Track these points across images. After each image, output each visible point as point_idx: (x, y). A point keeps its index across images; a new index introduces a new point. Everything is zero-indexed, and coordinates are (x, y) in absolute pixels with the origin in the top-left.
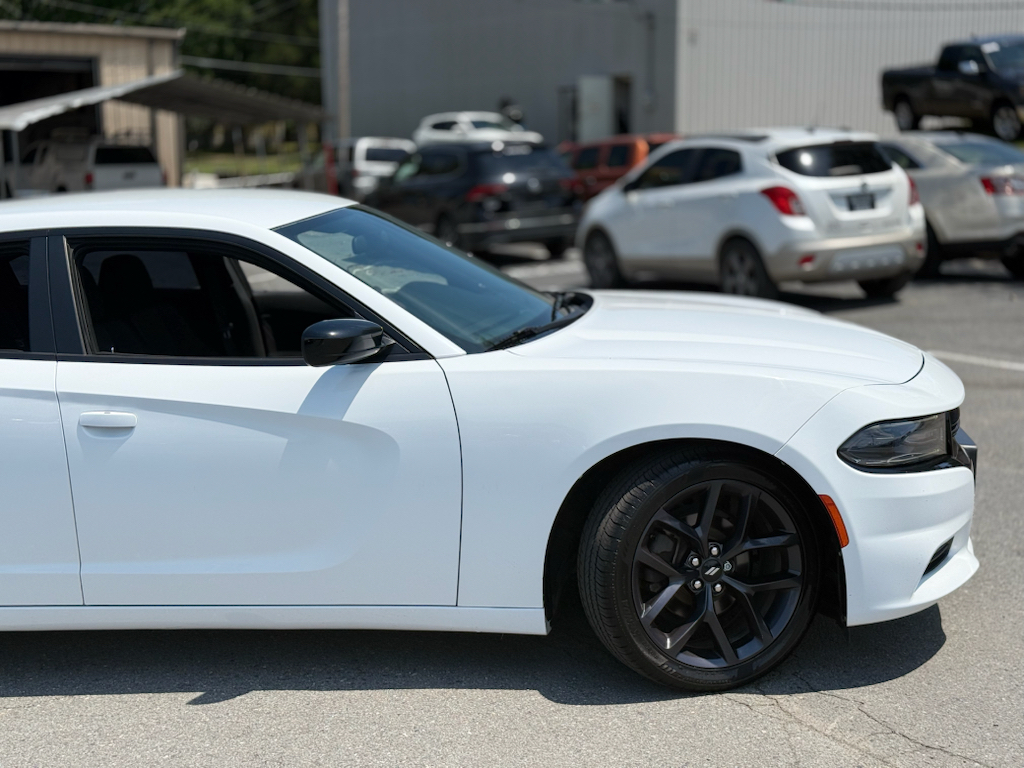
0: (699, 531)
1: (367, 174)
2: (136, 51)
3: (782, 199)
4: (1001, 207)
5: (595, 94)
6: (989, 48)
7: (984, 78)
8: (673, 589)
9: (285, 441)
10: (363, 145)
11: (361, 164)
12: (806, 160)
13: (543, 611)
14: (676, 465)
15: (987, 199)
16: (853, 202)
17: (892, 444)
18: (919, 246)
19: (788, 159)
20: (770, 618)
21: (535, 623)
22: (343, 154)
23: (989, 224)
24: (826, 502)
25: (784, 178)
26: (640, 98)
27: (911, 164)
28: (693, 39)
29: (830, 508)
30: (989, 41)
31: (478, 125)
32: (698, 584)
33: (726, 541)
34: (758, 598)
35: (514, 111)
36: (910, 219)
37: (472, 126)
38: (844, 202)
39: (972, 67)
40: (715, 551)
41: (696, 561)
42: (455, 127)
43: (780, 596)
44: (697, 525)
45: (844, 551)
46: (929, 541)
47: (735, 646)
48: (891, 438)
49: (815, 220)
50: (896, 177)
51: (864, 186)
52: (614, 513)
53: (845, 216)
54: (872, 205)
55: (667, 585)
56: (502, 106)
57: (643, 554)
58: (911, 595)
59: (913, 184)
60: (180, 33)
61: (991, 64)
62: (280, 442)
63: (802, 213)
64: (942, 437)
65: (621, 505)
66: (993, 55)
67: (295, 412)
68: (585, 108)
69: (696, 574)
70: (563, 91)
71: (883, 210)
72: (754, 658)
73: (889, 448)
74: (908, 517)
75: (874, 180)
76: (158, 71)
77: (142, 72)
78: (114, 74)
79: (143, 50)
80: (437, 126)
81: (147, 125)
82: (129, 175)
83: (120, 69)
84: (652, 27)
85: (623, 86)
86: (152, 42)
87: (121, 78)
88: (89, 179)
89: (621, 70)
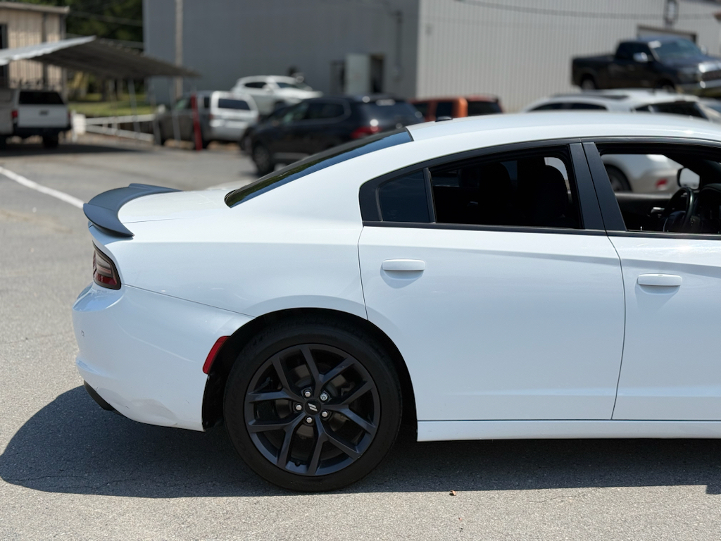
1: (219, 118)
2: (35, 21)
5: (357, 67)
6: (654, 45)
7: (652, 65)
10: (216, 96)
11: (215, 110)
22: (200, 102)
26: (390, 71)
28: (429, 31)
30: (653, 40)
31: (281, 85)
35: (299, 77)
37: (277, 86)
39: (643, 57)
42: (265, 86)
60: (66, 10)
61: (656, 56)
66: (657, 49)
68: (350, 76)
70: (334, 64)
76: (49, 37)
77: (38, 37)
78: (17, 38)
79: (39, 20)
80: (249, 85)
81: (40, 75)
82: (44, 113)
83: (22, 35)
84: (400, 21)
85: (377, 63)
86: (45, 15)
87: (22, 41)
88: (15, 115)
89: (377, 50)
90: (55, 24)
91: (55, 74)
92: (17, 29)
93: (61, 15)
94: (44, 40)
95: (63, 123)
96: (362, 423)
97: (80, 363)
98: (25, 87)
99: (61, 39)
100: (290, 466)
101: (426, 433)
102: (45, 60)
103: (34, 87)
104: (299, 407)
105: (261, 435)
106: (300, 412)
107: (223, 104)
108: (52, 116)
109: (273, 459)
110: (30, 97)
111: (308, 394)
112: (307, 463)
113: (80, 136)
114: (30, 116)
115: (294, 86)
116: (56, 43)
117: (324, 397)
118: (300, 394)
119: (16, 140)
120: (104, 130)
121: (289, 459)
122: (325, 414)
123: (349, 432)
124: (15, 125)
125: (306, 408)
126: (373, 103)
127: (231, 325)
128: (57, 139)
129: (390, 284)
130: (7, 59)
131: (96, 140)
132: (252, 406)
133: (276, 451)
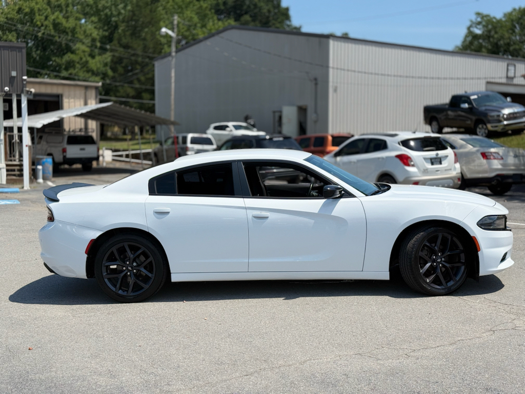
0: (436, 247)
1: (192, 149)
2: (80, 92)
3: (405, 160)
4: (489, 164)
5: (290, 114)
6: (473, 97)
7: (471, 110)
8: (428, 265)
9: (313, 221)
10: (190, 136)
11: (189, 145)
12: (412, 143)
13: (389, 272)
14: (430, 228)
15: (484, 161)
16: (433, 161)
17: (491, 223)
18: (459, 179)
19: (405, 143)
20: (456, 275)
21: (386, 276)
22: (180, 140)
23: (486, 172)
24: (474, 238)
25: (405, 151)
26: (311, 116)
27: (453, 147)
28: (335, 90)
29: (475, 240)
30: (473, 94)
31: (237, 128)
32: (435, 264)
33: (443, 251)
34: (452, 268)
35: (251, 122)
36: (455, 169)
37: (234, 128)
38: (429, 161)
39: (466, 106)
40: (440, 254)
41: (434, 257)
42: (227, 128)
43: (458, 268)
44: (435, 246)
45: (479, 252)
46: (502, 251)
47: (447, 283)
48: (491, 221)
49: (418, 168)
50: (449, 151)
51: (437, 155)
52: (412, 241)
53: (429, 166)
54: (441, 163)
55: (427, 263)
56: (246, 119)
57: (421, 254)
58: (497, 267)
59: (455, 155)
60: (100, 84)
61: (474, 104)
62: (311, 221)
63: (413, 166)
64: (504, 222)
65: (414, 239)
66: (475, 100)
67: (317, 212)
69: (434, 261)
70: (275, 112)
71: (445, 164)
72: (452, 286)
73: (490, 224)
74: (497, 244)
75: (441, 153)
76: (89, 102)
77: (82, 102)
78: (69, 102)
79: (83, 91)
80: (216, 128)
81: (83, 126)
82: (82, 149)
83: (72, 100)
84: (316, 84)
85: (302, 110)
86: (86, 87)
87: (72, 104)
88: (64, 151)
89: (302, 103)
90: (92, 93)
91: (93, 125)
92: (68, 97)
93: (96, 88)
94: (86, 104)
95: (95, 155)
96: (150, 275)
97: (42, 254)
98: (72, 134)
99: (96, 103)
100: (120, 292)
101: (175, 278)
102: (86, 116)
103: (78, 133)
104: (124, 268)
105: (109, 279)
106: (125, 270)
107: (194, 141)
108: (88, 151)
109: (114, 289)
110: (74, 140)
111: (128, 263)
112: (127, 291)
113: (108, 163)
114: (74, 151)
115: (246, 128)
116: (93, 105)
117: (135, 264)
118: (124, 263)
119: (66, 166)
120: (124, 159)
121: (120, 289)
122: (135, 271)
123: (146, 279)
124: (64, 157)
125: (127, 268)
126: (271, 139)
127: (95, 235)
128: (92, 165)
129: (157, 218)
130: (58, 117)
131: (118, 165)
132: (105, 267)
133: (115, 286)
